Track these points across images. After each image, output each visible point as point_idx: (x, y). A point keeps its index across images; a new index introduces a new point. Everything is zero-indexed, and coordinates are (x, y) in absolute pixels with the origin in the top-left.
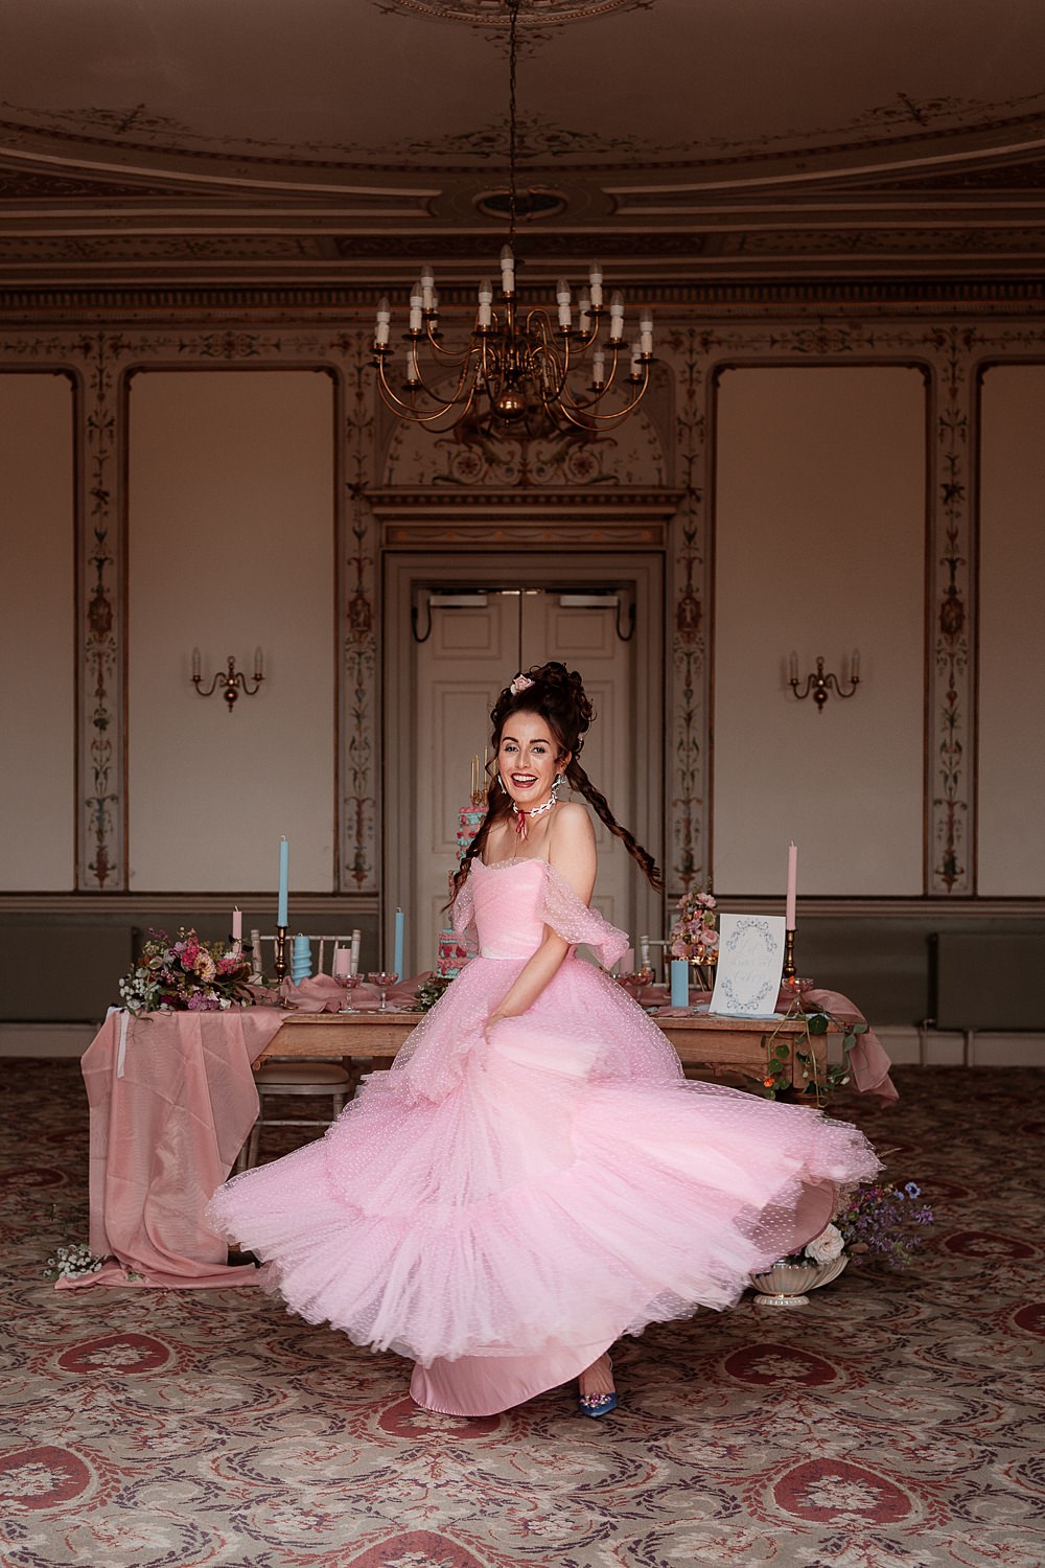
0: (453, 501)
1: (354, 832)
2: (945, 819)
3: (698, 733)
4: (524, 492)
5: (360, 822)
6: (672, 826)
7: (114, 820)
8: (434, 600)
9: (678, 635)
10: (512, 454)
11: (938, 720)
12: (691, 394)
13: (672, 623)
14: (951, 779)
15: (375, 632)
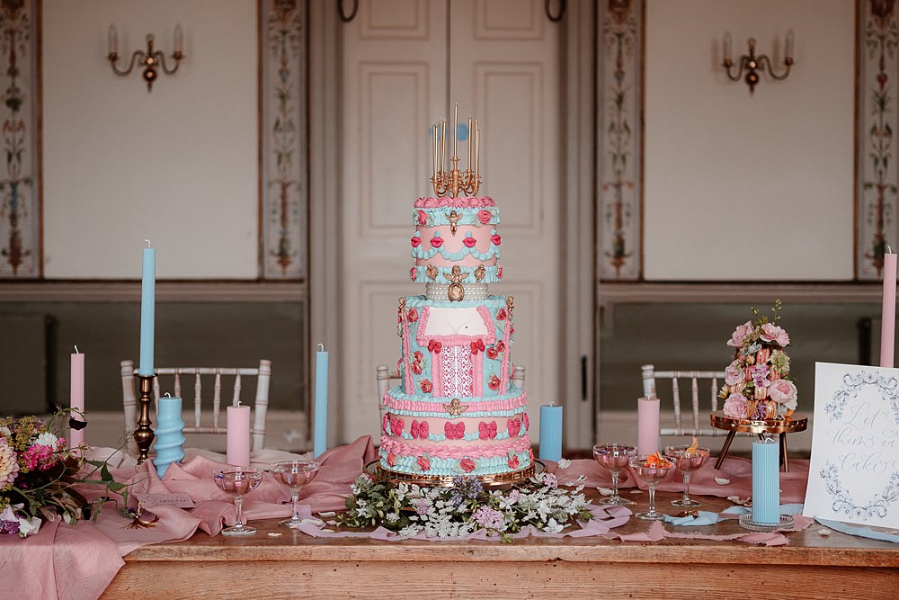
1: (278, 216)
2: (875, 202)
3: (629, 115)
5: (284, 205)
6: (603, 209)
7: (28, 203)
9: (608, 15)
11: (869, 104)
14: (881, 163)
15: (299, 11)
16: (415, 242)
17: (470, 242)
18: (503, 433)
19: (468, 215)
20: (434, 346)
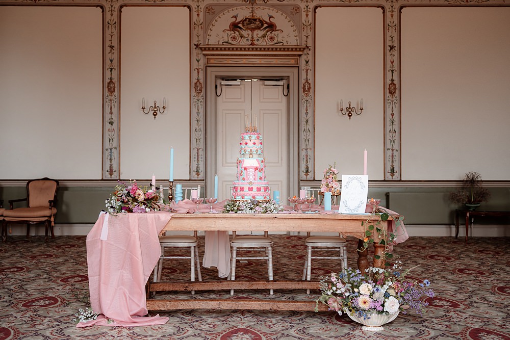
0: (229, 49)
1: (196, 159)
2: (391, 155)
3: (310, 126)
4: (253, 47)
5: (198, 156)
6: (301, 157)
7: (115, 155)
8: (224, 82)
9: (303, 94)
10: (248, 34)
11: (388, 122)
12: (307, 15)
13: (301, 90)
14: (392, 142)
15: (203, 93)
16: (241, 144)
17: (254, 143)
18: (263, 190)
19: (254, 137)
20: (246, 169)
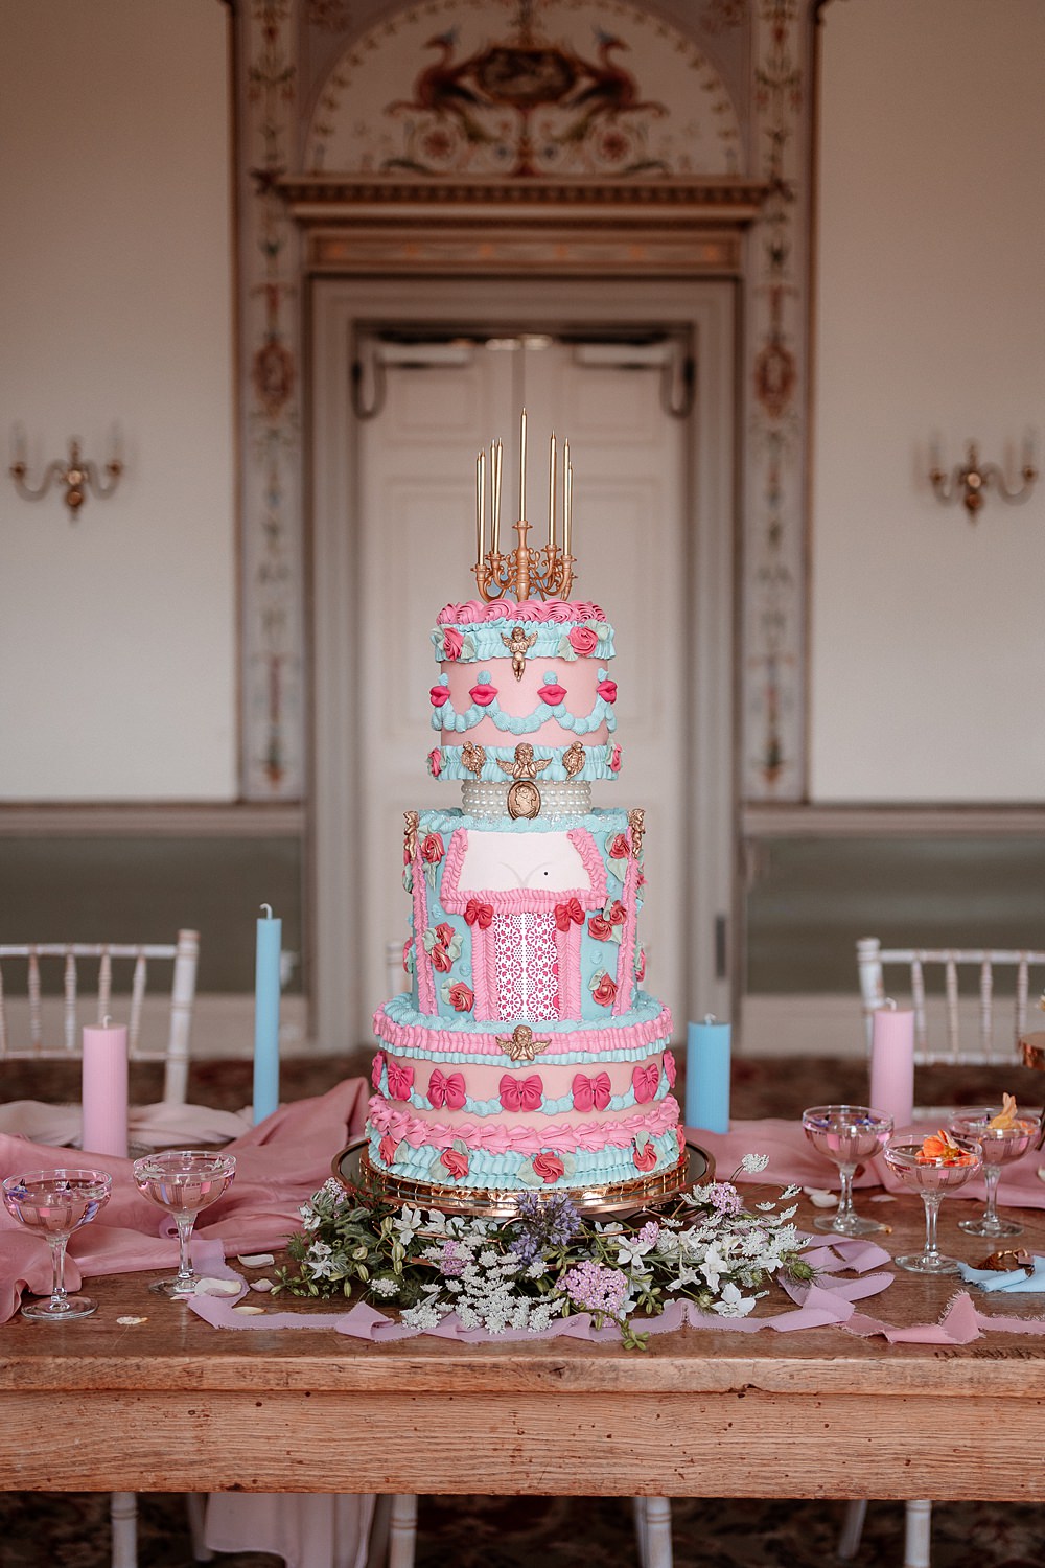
0: (414, 195)
1: (266, 707)
3: (789, 557)
4: (526, 185)
5: (275, 693)
6: (750, 696)
8: (393, 353)
9: (759, 405)
10: (505, 126)
12: (779, 35)
13: (750, 387)
16: (438, 696)
17: (552, 694)
18: (623, 1097)
19: (550, 638)
20: (478, 914)
